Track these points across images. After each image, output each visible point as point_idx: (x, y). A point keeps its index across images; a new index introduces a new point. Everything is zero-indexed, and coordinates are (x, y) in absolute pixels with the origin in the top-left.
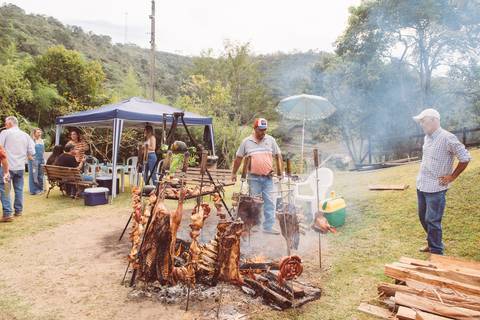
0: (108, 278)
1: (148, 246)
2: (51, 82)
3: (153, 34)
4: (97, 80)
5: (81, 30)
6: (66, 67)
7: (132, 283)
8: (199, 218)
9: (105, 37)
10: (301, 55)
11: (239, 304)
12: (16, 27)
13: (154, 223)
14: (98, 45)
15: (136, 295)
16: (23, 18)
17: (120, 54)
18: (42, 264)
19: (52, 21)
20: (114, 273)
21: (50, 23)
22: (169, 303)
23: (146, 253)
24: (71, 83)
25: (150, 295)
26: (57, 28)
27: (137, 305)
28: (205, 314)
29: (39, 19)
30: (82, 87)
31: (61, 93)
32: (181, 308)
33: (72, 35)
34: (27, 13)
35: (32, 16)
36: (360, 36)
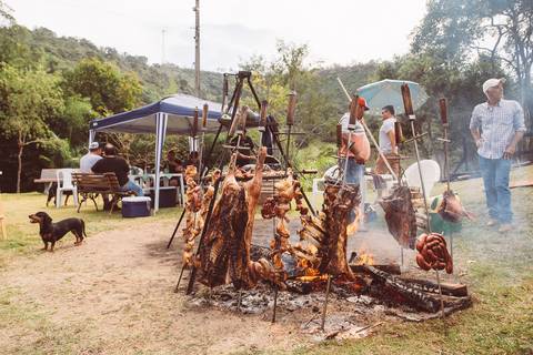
0: (156, 286)
1: (213, 234)
2: (84, 96)
3: (197, 28)
4: (134, 93)
5: (115, 52)
6: (101, 80)
7: (190, 290)
8: (288, 186)
9: (140, 58)
10: (361, 66)
11: (351, 314)
12: (48, 50)
13: (221, 203)
14: (133, 66)
15: (197, 303)
16: (54, 41)
17: (158, 75)
18: (71, 270)
19: (85, 43)
20: (164, 280)
21: (82, 44)
22: (246, 313)
23: (210, 245)
24: (105, 98)
25: (216, 304)
26: (90, 50)
27: (200, 317)
28: (303, 326)
29: (71, 42)
30: (117, 101)
31: (94, 108)
32: (265, 319)
33: (106, 56)
34: (59, 36)
35: (63, 38)
36: (440, 26)
